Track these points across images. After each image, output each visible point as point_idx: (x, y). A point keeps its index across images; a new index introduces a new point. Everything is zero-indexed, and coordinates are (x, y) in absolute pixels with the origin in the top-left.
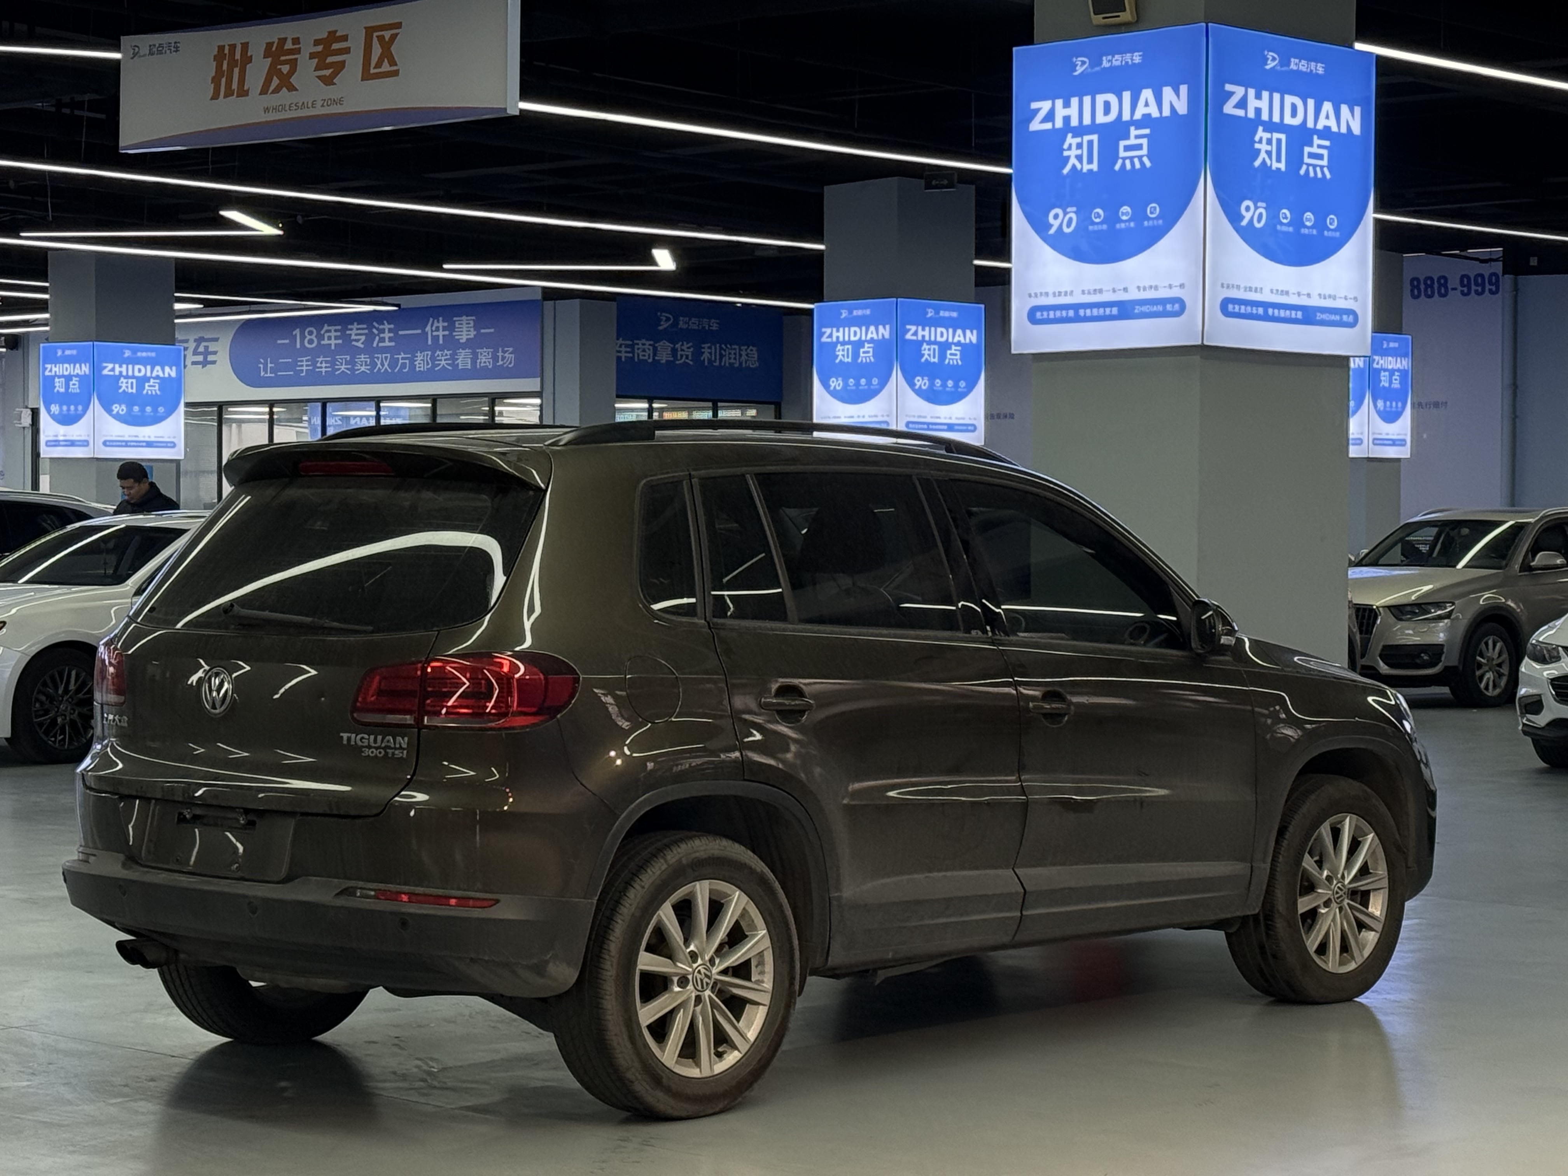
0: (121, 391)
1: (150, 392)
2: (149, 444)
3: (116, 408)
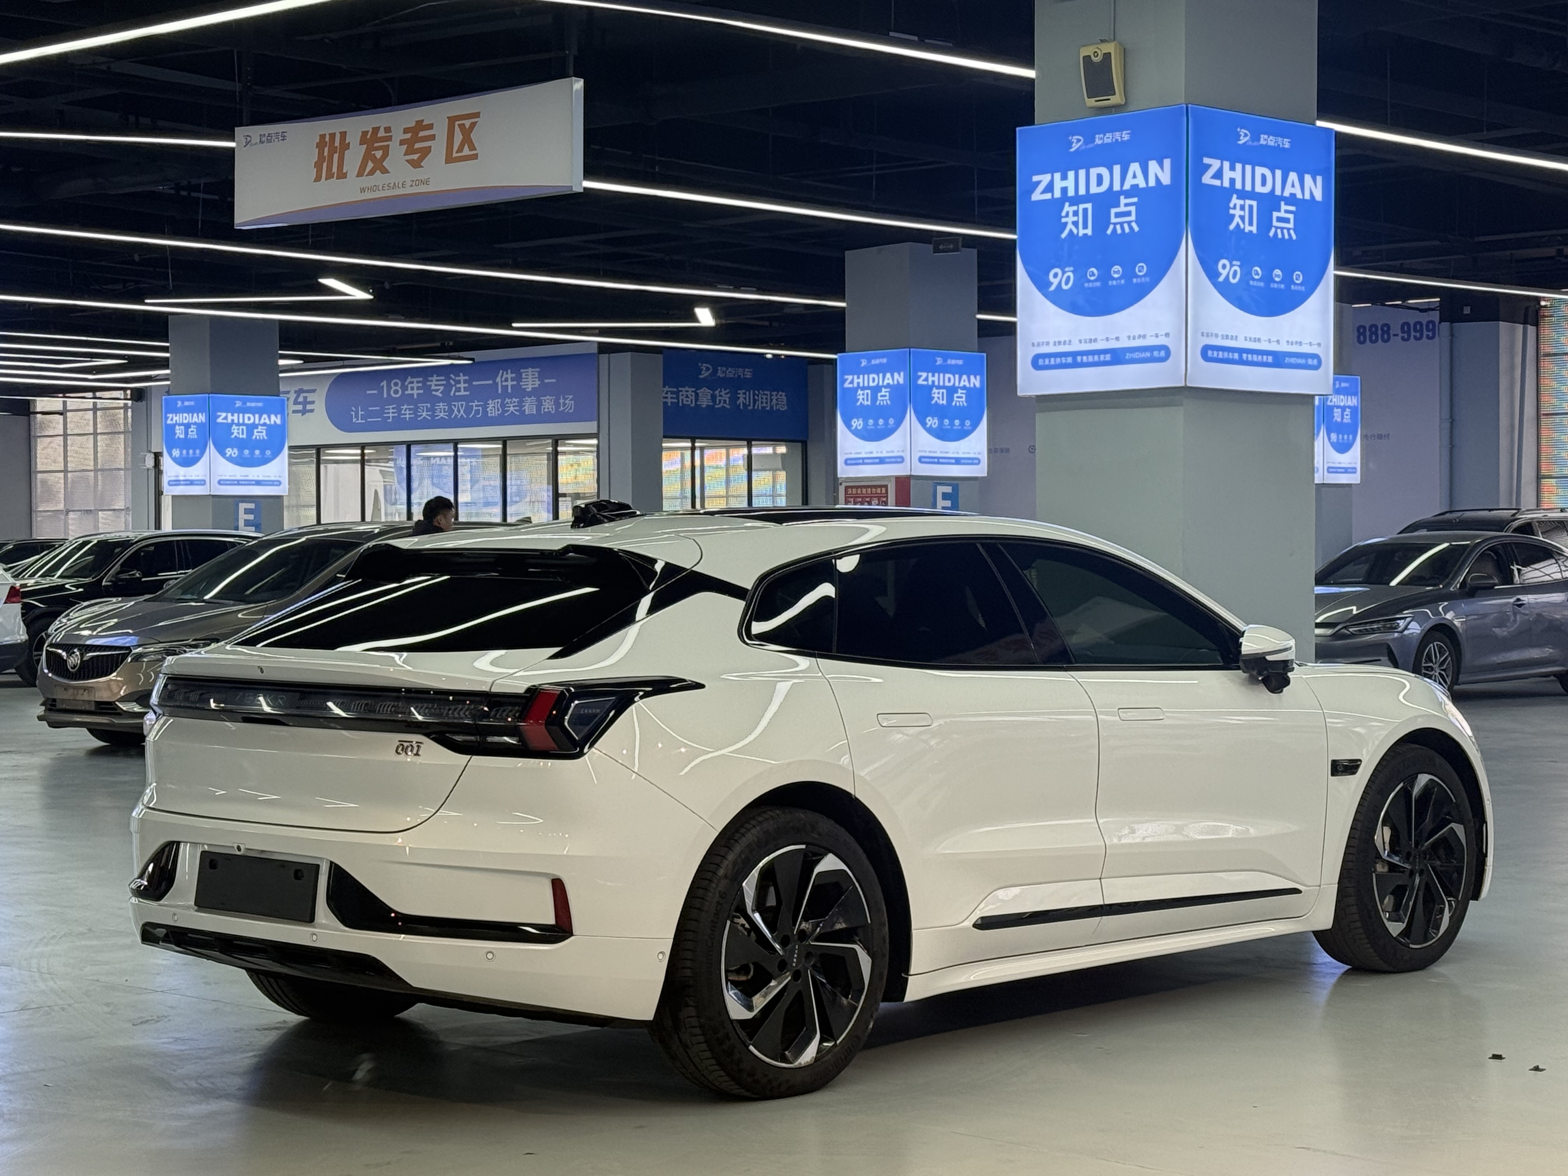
0: (233, 436)
1: (258, 438)
2: (258, 483)
3: (229, 452)
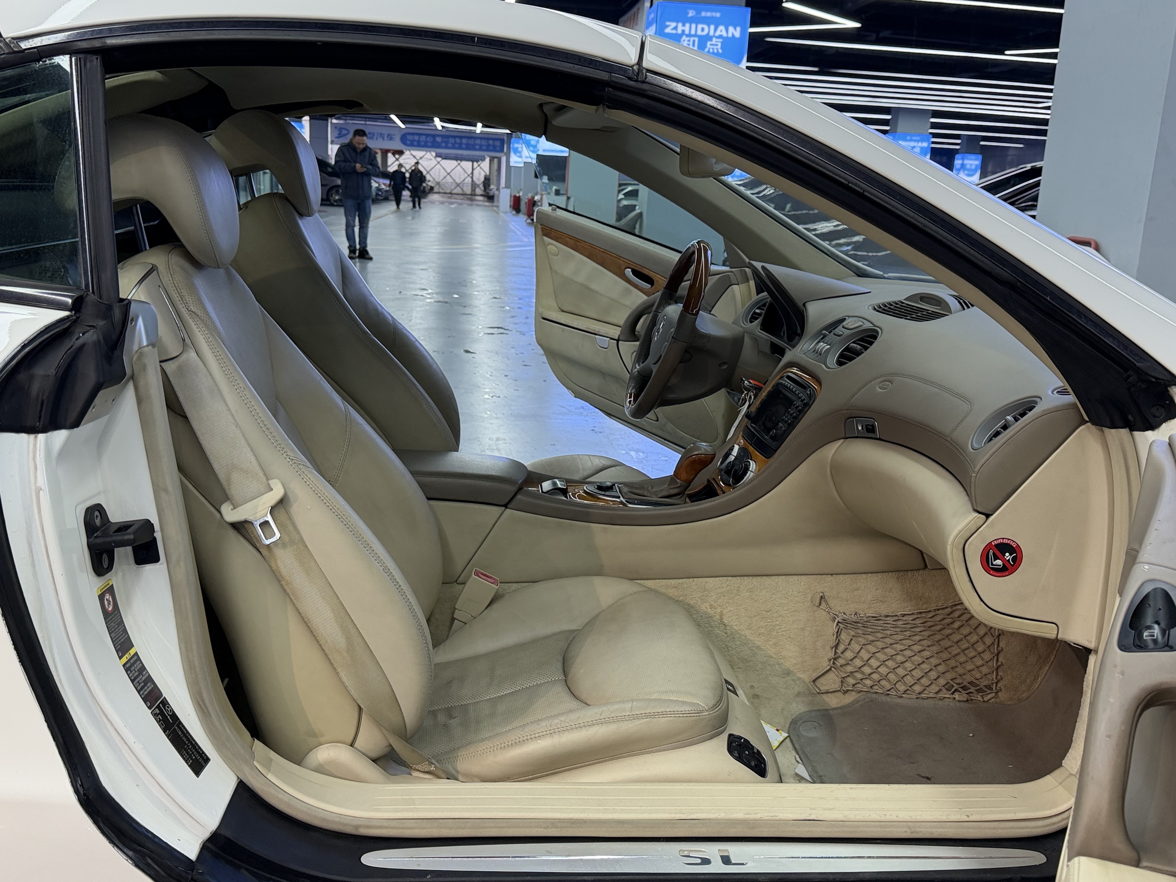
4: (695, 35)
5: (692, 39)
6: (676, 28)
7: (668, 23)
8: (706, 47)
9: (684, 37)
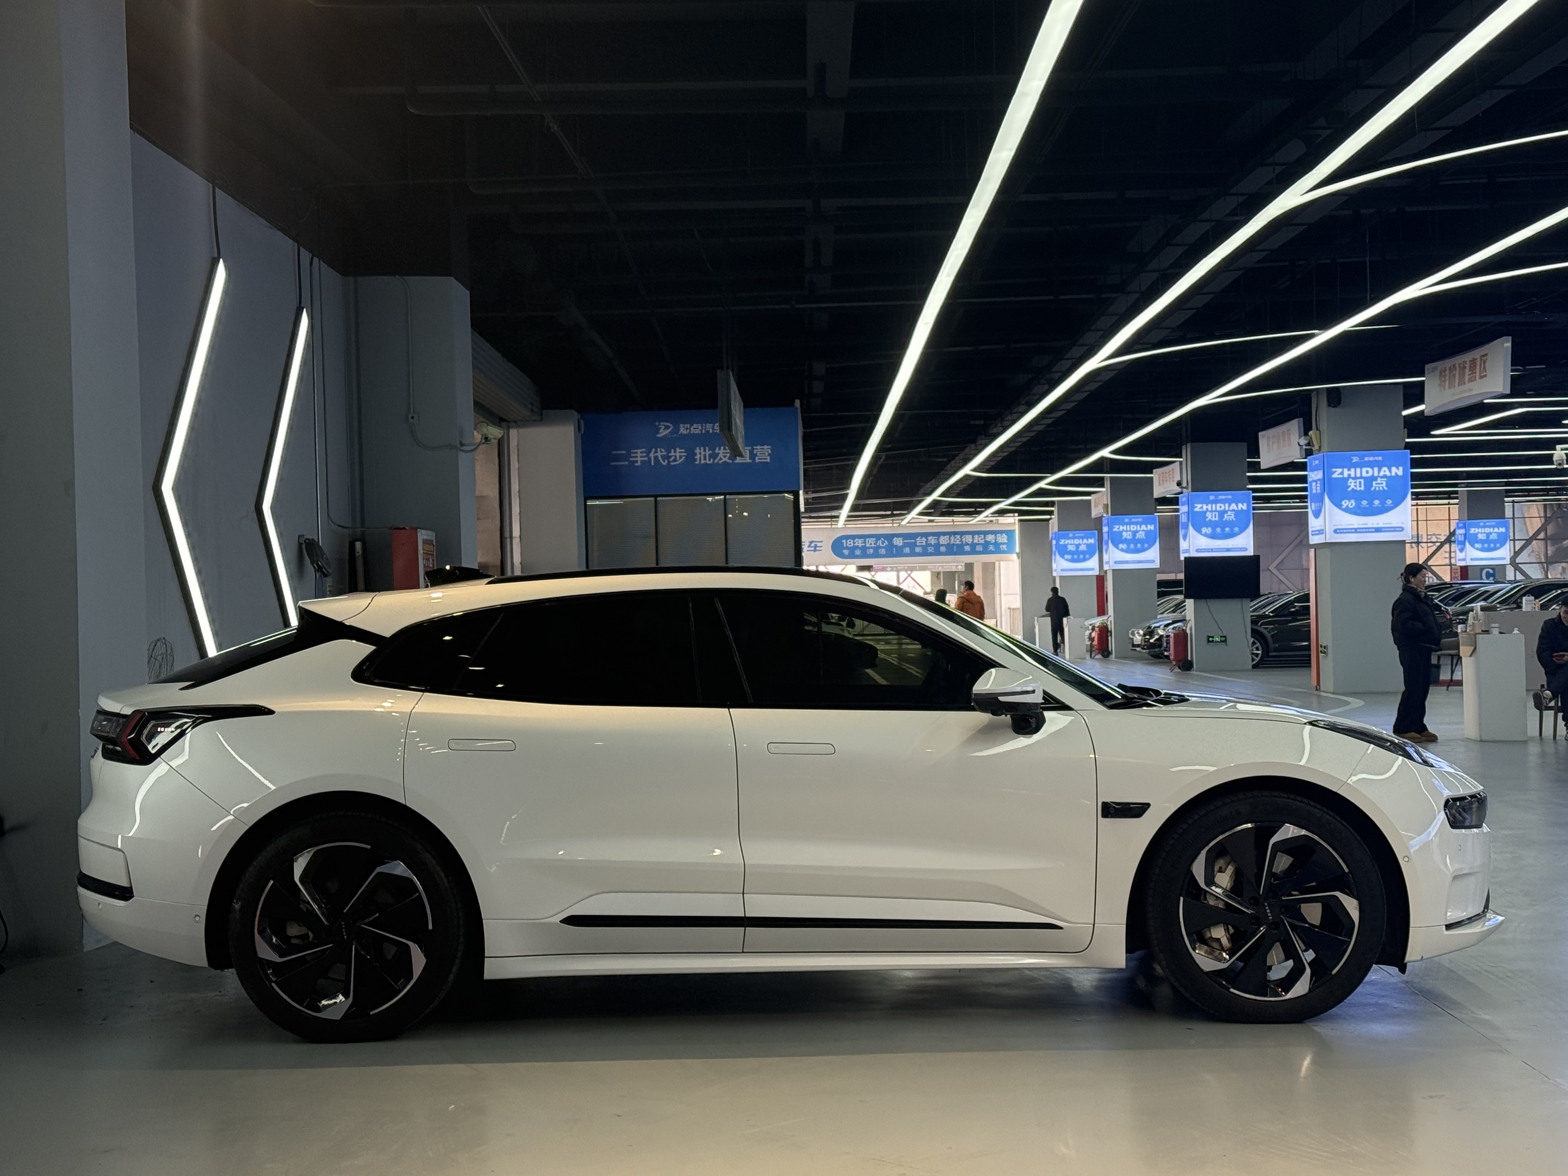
4: (1361, 477)
5: (1358, 481)
6: (1342, 473)
7: (1334, 470)
8: (1372, 486)
9: (1351, 480)
